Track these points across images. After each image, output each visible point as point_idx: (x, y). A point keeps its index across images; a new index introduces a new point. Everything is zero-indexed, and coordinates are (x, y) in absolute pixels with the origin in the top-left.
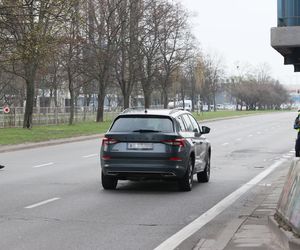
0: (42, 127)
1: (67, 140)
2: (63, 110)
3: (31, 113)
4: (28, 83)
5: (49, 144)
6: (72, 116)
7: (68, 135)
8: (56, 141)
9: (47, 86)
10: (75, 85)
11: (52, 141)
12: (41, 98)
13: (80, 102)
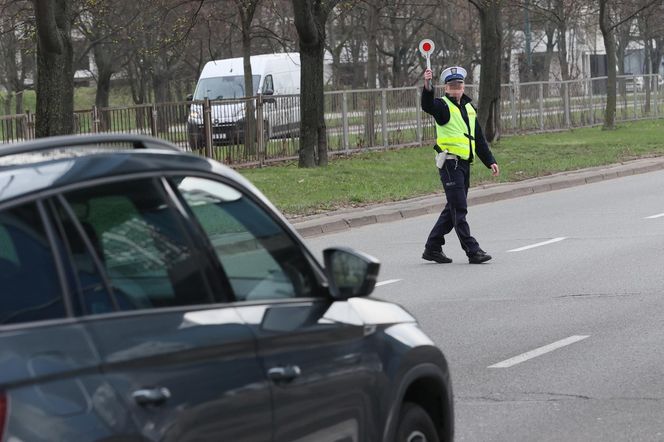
0: (528, 139)
1: (603, 170)
2: (586, 89)
3: (495, 100)
4: (483, 14)
5: (551, 187)
6: (611, 102)
7: (603, 156)
8: (572, 176)
9: (537, 21)
10: (615, 17)
11: (559, 177)
12: (521, 58)
13: (633, 64)
